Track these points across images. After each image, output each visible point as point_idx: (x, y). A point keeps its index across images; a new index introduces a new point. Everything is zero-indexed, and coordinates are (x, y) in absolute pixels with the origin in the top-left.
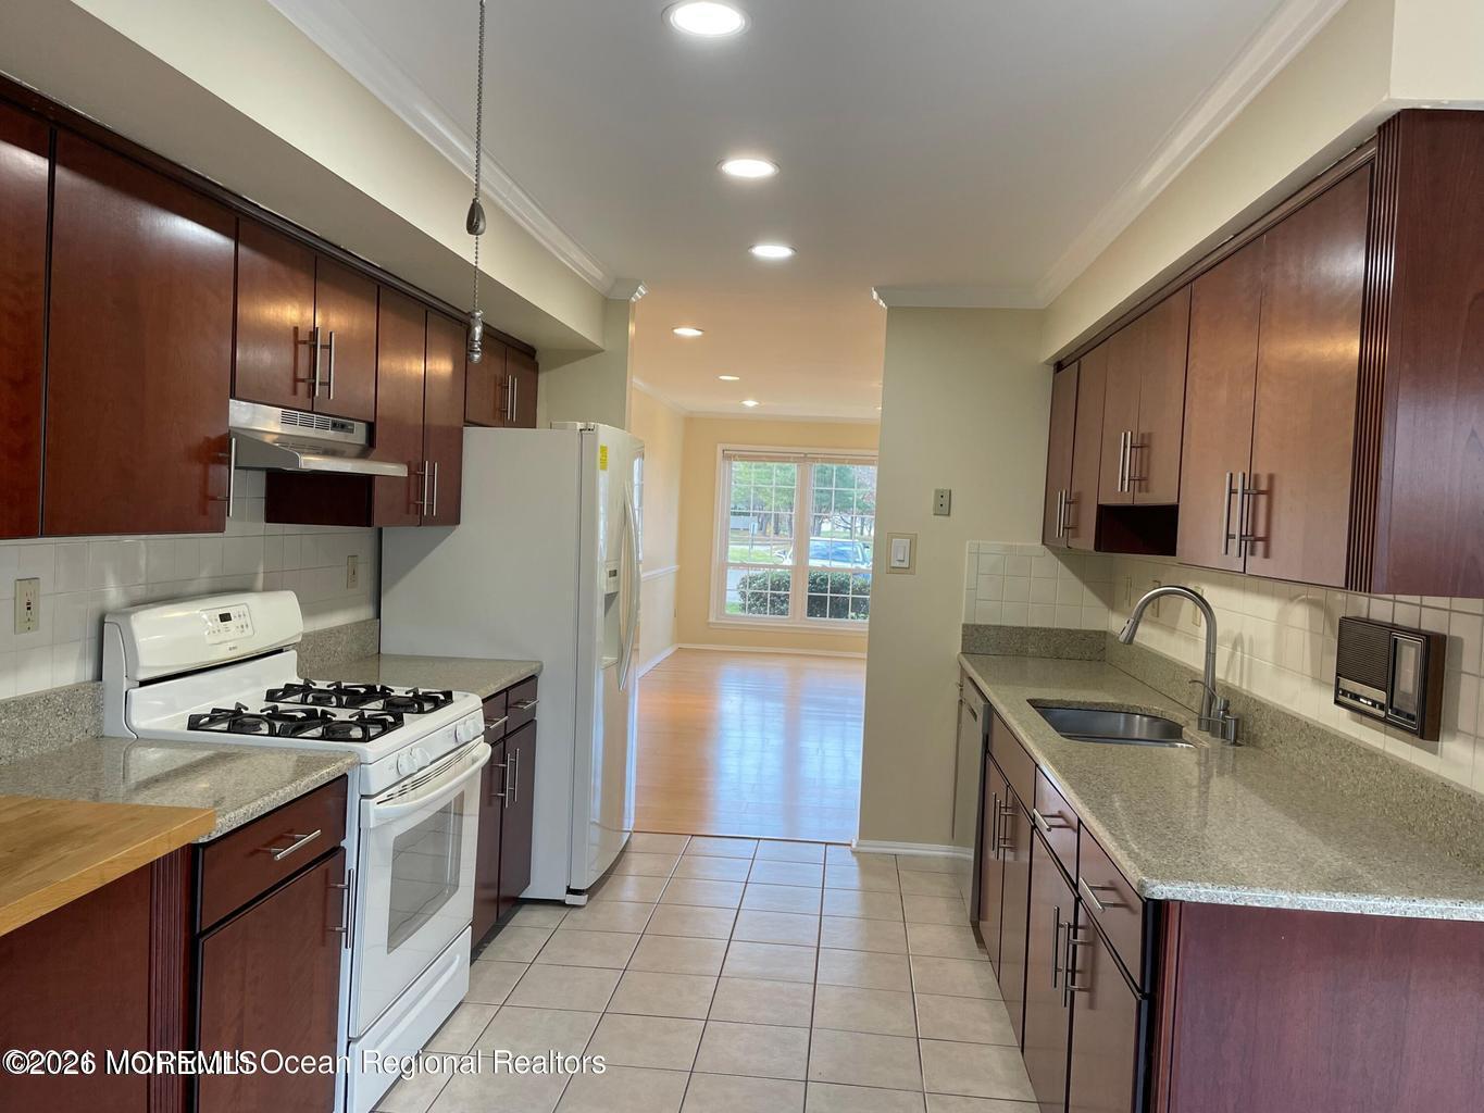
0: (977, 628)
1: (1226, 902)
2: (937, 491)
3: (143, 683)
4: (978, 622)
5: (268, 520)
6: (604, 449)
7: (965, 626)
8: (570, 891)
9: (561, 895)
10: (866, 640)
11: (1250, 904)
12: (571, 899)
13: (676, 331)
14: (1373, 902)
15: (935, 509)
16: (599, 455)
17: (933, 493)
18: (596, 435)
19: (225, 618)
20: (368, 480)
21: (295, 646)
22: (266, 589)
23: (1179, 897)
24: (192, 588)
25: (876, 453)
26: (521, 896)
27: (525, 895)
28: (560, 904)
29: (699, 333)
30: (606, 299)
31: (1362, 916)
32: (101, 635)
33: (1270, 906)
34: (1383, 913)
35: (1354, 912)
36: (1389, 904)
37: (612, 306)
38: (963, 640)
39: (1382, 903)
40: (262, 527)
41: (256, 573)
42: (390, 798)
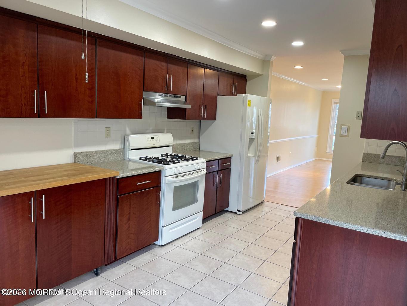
0: (368, 154)
1: (314, 220)
2: (357, 112)
3: (132, 150)
4: (368, 153)
5: (167, 118)
6: (249, 101)
7: (364, 154)
8: (238, 211)
9: (236, 211)
10: (332, 155)
11: (321, 222)
12: (238, 213)
13: (295, 67)
14: (357, 227)
15: (356, 117)
16: (248, 103)
17: (356, 112)
18: (247, 97)
19: (152, 138)
20: (185, 109)
21: (172, 146)
22: (167, 133)
23: (302, 217)
24: (148, 131)
25: (339, 100)
26: (225, 209)
27: (226, 209)
28: (235, 213)
29: (302, 67)
30: (264, 61)
31: (353, 230)
32: (124, 140)
33: (327, 223)
34: (359, 231)
35: (351, 229)
36: (362, 228)
37: (265, 63)
38: (363, 157)
39: (359, 228)
40: (166, 119)
41: (165, 129)
42: (173, 177)
